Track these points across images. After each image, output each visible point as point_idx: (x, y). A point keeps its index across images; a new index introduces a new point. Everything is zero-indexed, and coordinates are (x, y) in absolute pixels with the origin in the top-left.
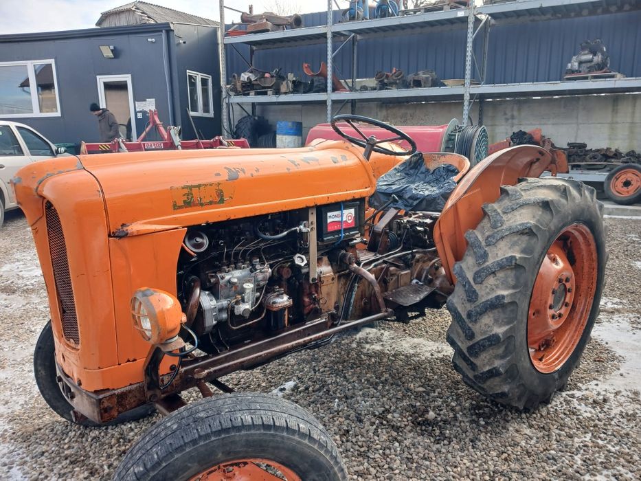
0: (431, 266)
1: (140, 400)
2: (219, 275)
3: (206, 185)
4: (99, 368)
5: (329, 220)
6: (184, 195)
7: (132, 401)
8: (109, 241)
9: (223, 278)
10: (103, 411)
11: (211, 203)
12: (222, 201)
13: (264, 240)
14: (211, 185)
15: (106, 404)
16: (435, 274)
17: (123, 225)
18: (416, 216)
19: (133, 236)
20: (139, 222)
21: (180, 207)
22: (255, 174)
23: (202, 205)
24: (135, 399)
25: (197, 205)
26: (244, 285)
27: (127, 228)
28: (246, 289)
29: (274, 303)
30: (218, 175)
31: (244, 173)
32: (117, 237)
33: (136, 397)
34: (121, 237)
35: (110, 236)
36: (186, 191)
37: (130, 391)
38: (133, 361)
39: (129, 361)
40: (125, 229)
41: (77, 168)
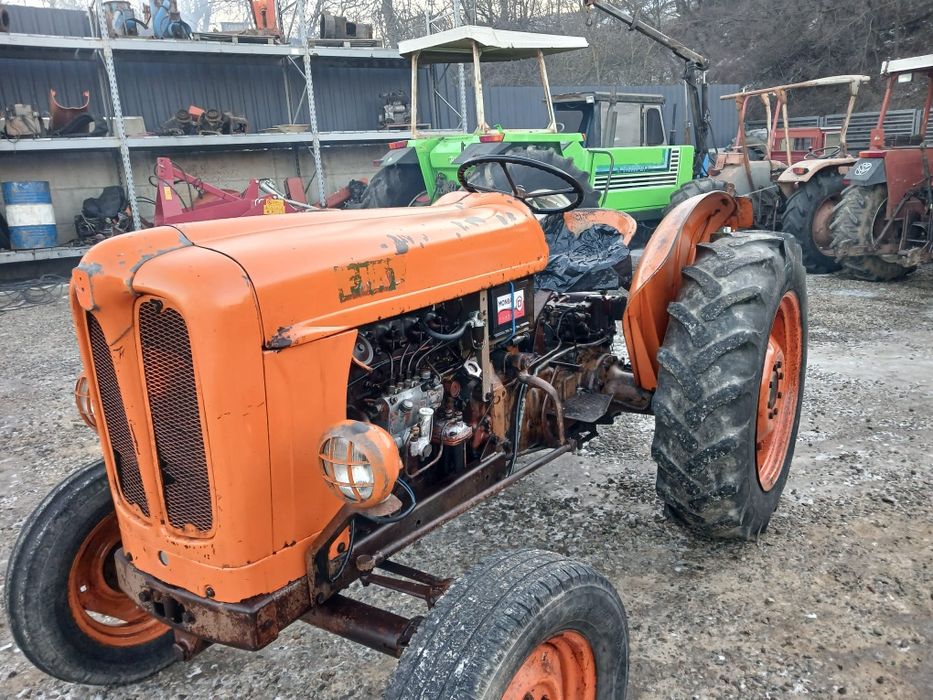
0: (600, 365)
1: (303, 605)
2: (387, 399)
3: (373, 263)
4: (249, 563)
5: (500, 308)
6: (351, 279)
7: (294, 608)
8: (263, 355)
9: (393, 401)
10: (260, 630)
11: (381, 289)
12: (393, 286)
13: (436, 340)
14: (380, 262)
15: (264, 618)
16: (606, 376)
17: (281, 330)
18: (563, 299)
19: (298, 345)
20: (301, 324)
21: (348, 298)
22: (425, 243)
23: (371, 292)
24: (297, 604)
25: (365, 294)
26: (421, 411)
27: (288, 333)
28: (423, 415)
29: (452, 434)
30: (384, 246)
31: (413, 242)
32: (274, 349)
33: (298, 601)
34: (279, 349)
35: (264, 348)
36: (353, 272)
37: (291, 594)
38: (292, 545)
39: (286, 546)
40: (285, 335)
41: (181, 245)
